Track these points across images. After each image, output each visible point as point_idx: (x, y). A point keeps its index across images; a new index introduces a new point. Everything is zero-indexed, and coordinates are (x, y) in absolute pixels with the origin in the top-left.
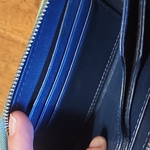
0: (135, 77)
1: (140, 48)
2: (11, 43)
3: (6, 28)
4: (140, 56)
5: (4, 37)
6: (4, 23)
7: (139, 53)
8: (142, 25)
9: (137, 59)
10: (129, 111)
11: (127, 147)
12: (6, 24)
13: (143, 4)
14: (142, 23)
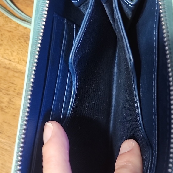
0: (136, 88)
1: (129, 55)
2: (16, 75)
3: (11, 58)
4: (132, 61)
5: (9, 69)
6: (10, 54)
7: (130, 59)
8: (124, 34)
9: (131, 66)
10: (142, 124)
11: (150, 155)
12: (12, 54)
13: (118, 16)
14: (123, 33)
